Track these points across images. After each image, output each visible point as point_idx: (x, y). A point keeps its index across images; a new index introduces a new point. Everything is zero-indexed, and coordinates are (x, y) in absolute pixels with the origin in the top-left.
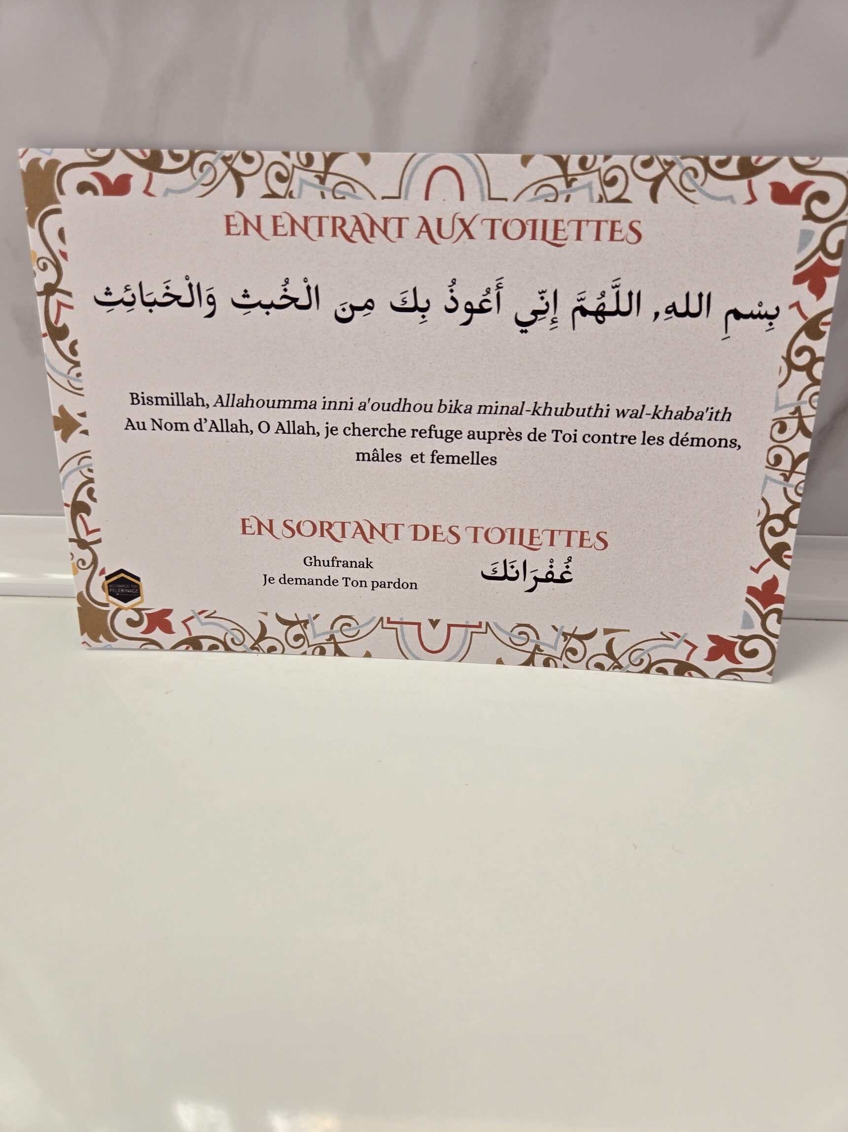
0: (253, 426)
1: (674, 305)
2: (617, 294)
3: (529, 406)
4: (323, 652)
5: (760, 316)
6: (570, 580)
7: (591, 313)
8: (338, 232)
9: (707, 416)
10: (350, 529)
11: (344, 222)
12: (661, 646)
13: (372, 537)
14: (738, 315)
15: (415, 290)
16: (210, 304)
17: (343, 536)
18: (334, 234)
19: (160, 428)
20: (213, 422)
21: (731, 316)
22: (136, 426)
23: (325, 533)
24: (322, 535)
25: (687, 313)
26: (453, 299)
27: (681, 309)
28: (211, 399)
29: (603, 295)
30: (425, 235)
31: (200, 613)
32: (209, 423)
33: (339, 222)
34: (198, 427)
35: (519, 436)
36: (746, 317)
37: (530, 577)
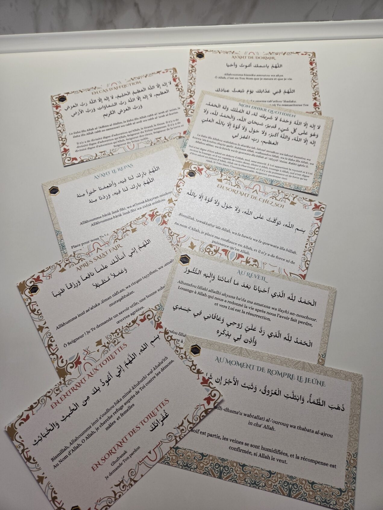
0: (81, 443)
1: (141, 350)
2: (130, 356)
3: (131, 388)
4: (132, 485)
5: (156, 339)
6: (168, 415)
7: (129, 363)
8: (74, 390)
9: (163, 361)
10: (116, 447)
11: (73, 387)
12: (197, 411)
13: (122, 445)
14: (153, 342)
15: (95, 388)
16: (57, 425)
17: (116, 450)
18: (73, 391)
19: (62, 461)
20: (72, 450)
21: (152, 343)
22: (56, 466)
23: (112, 453)
24: (111, 455)
25: (144, 349)
26: (103, 383)
27: (143, 349)
28: (68, 445)
29: (128, 359)
30: (90, 377)
31: (97, 502)
32: (71, 451)
33: (73, 388)
34: (70, 454)
35: (134, 396)
36: (154, 341)
37: (160, 422)
